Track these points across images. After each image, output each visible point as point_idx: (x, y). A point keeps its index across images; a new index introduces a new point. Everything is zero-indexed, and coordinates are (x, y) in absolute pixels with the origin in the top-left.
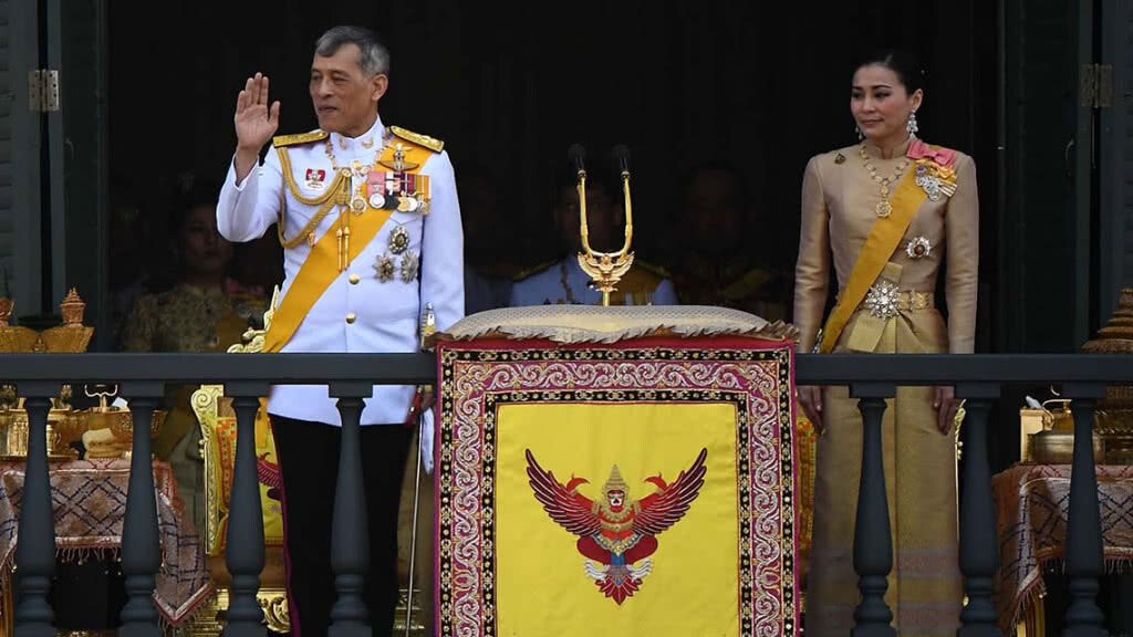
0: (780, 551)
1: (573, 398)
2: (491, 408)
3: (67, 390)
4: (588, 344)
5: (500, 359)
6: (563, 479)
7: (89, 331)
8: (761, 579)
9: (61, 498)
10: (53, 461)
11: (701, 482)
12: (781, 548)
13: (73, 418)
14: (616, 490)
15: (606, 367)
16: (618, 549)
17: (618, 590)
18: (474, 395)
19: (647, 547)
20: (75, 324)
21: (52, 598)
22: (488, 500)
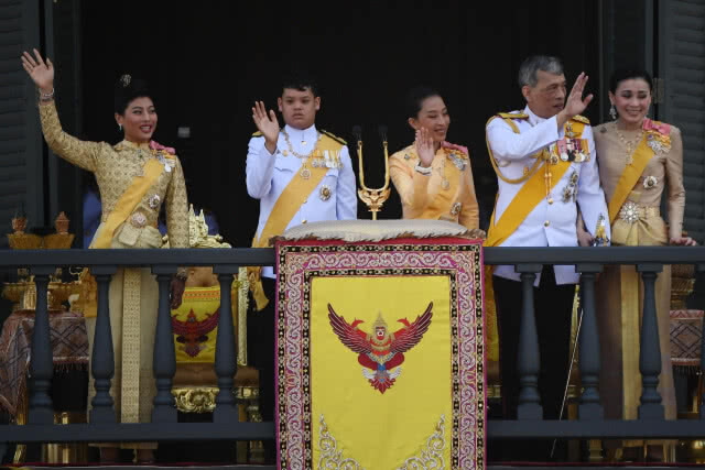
0: (475, 362)
1: (355, 274)
2: (307, 280)
3: (59, 271)
4: (364, 242)
5: (313, 251)
6: (349, 321)
7: (72, 236)
8: (464, 378)
9: (55, 334)
10: (51, 312)
11: (429, 322)
12: (476, 359)
13: (63, 288)
14: (380, 327)
15: (374, 255)
16: (382, 361)
17: (382, 385)
18: (298, 272)
19: (398, 360)
20: (64, 233)
21: (51, 393)
22: (306, 333)
